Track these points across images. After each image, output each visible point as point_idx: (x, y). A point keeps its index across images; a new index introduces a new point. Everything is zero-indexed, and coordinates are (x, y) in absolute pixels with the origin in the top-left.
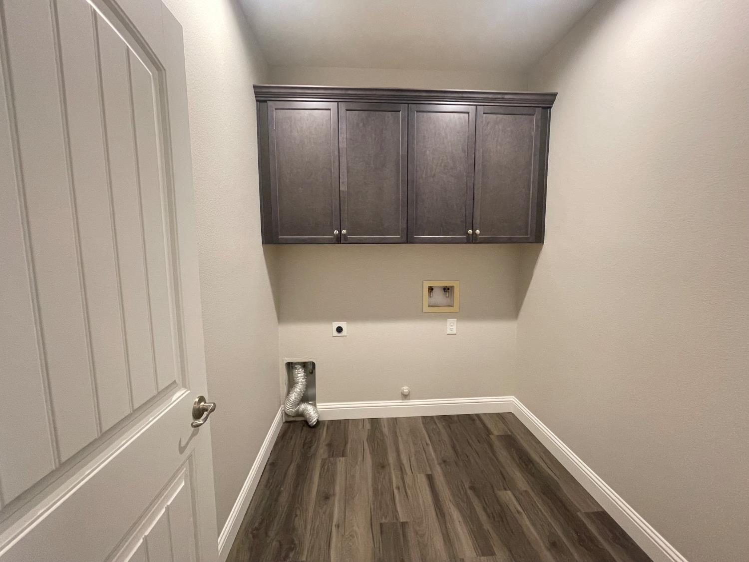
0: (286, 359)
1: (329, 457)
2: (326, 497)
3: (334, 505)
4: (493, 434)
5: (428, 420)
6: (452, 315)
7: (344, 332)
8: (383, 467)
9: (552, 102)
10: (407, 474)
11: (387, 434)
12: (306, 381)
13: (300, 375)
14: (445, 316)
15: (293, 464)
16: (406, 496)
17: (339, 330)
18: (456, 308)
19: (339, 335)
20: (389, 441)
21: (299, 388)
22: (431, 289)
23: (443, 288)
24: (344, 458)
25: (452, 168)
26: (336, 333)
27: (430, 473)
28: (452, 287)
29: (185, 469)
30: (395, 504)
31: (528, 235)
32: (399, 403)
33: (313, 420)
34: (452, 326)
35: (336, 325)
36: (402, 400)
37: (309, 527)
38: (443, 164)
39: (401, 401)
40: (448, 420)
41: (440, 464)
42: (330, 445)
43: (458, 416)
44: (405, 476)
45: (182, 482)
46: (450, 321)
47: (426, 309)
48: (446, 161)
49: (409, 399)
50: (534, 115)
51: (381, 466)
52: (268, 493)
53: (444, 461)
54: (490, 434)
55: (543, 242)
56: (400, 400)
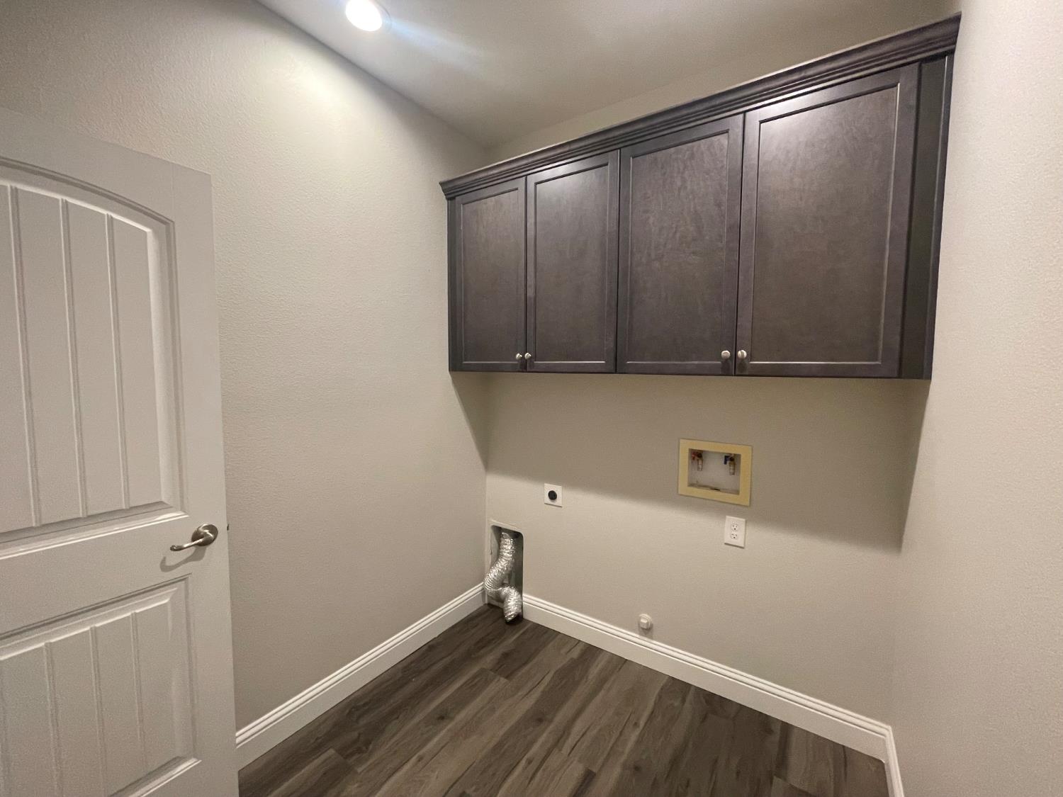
0: (493, 521)
1: (491, 670)
2: (442, 717)
3: (441, 730)
4: (785, 780)
5: (677, 688)
6: (736, 510)
7: (559, 501)
8: (540, 721)
9: (952, 38)
10: (560, 750)
11: (590, 677)
12: (513, 557)
13: (508, 545)
14: (724, 510)
15: (450, 657)
16: (529, 780)
17: (553, 496)
18: (743, 498)
19: (552, 503)
20: (582, 690)
21: (503, 564)
22: (697, 455)
23: (724, 457)
24: (506, 680)
25: (694, 240)
26: (547, 500)
27: (595, 770)
28: (739, 456)
29: (175, 589)
30: (504, 780)
31: (876, 360)
32: (634, 637)
33: (511, 612)
34: (734, 529)
35: (549, 487)
36: (640, 634)
37: (395, 738)
38: (678, 235)
39: (638, 636)
40: (712, 704)
41: (625, 767)
42: (506, 655)
43: (741, 707)
44: (556, 751)
45: (166, 599)
46: (731, 520)
47: (683, 487)
48: (682, 228)
49: (651, 638)
50: (896, 86)
51: (538, 718)
52: (400, 675)
53: (637, 768)
54: (779, 776)
55: (930, 378)
56: (636, 633)
